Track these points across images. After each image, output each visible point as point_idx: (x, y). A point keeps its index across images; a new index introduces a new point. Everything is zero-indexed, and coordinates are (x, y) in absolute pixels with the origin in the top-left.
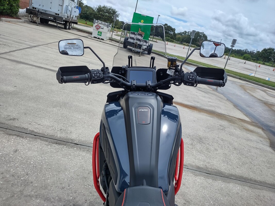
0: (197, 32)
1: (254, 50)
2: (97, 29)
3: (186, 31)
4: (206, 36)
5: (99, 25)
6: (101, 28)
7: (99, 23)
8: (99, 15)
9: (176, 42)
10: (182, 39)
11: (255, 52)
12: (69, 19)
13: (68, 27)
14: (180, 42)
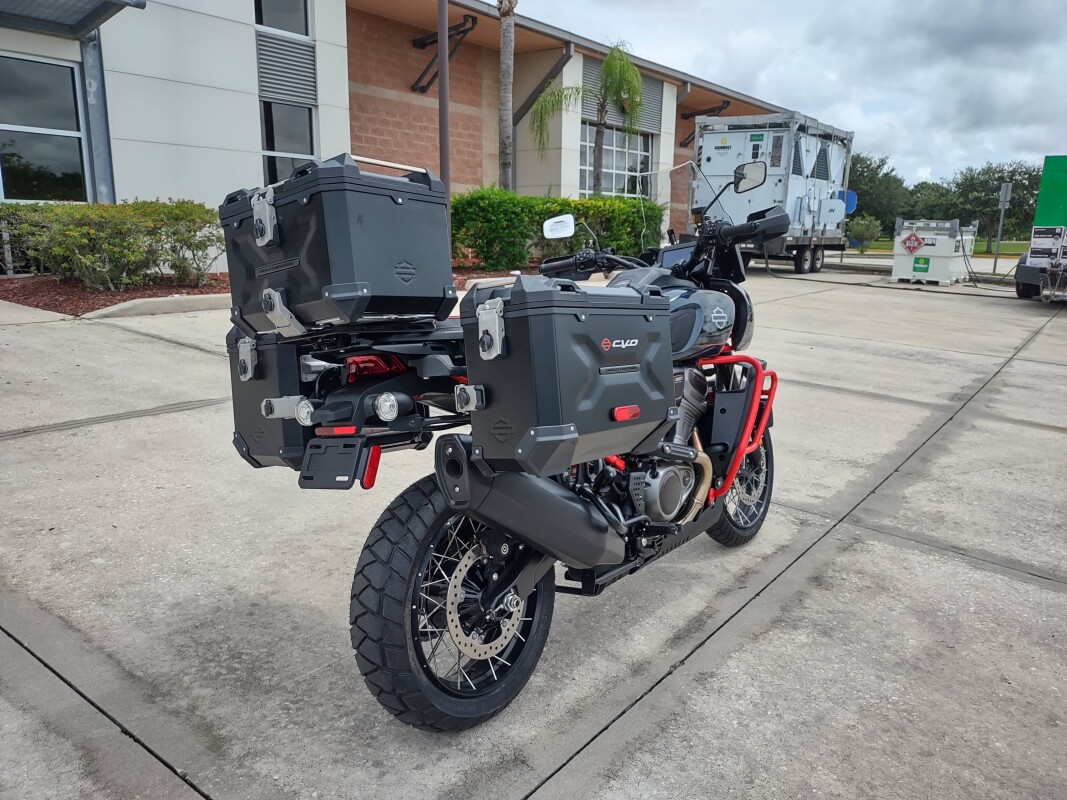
2: (911, 249)
8: (968, 206)
12: (811, 238)
13: (807, 266)
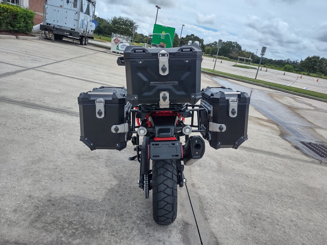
0: (229, 42)
1: (298, 60)
2: (116, 43)
3: (216, 42)
4: (240, 46)
5: (117, 39)
6: (120, 42)
7: (118, 37)
8: (115, 28)
9: (206, 55)
10: (212, 51)
11: (299, 61)
12: (86, 34)
13: (84, 43)
14: (210, 55)
